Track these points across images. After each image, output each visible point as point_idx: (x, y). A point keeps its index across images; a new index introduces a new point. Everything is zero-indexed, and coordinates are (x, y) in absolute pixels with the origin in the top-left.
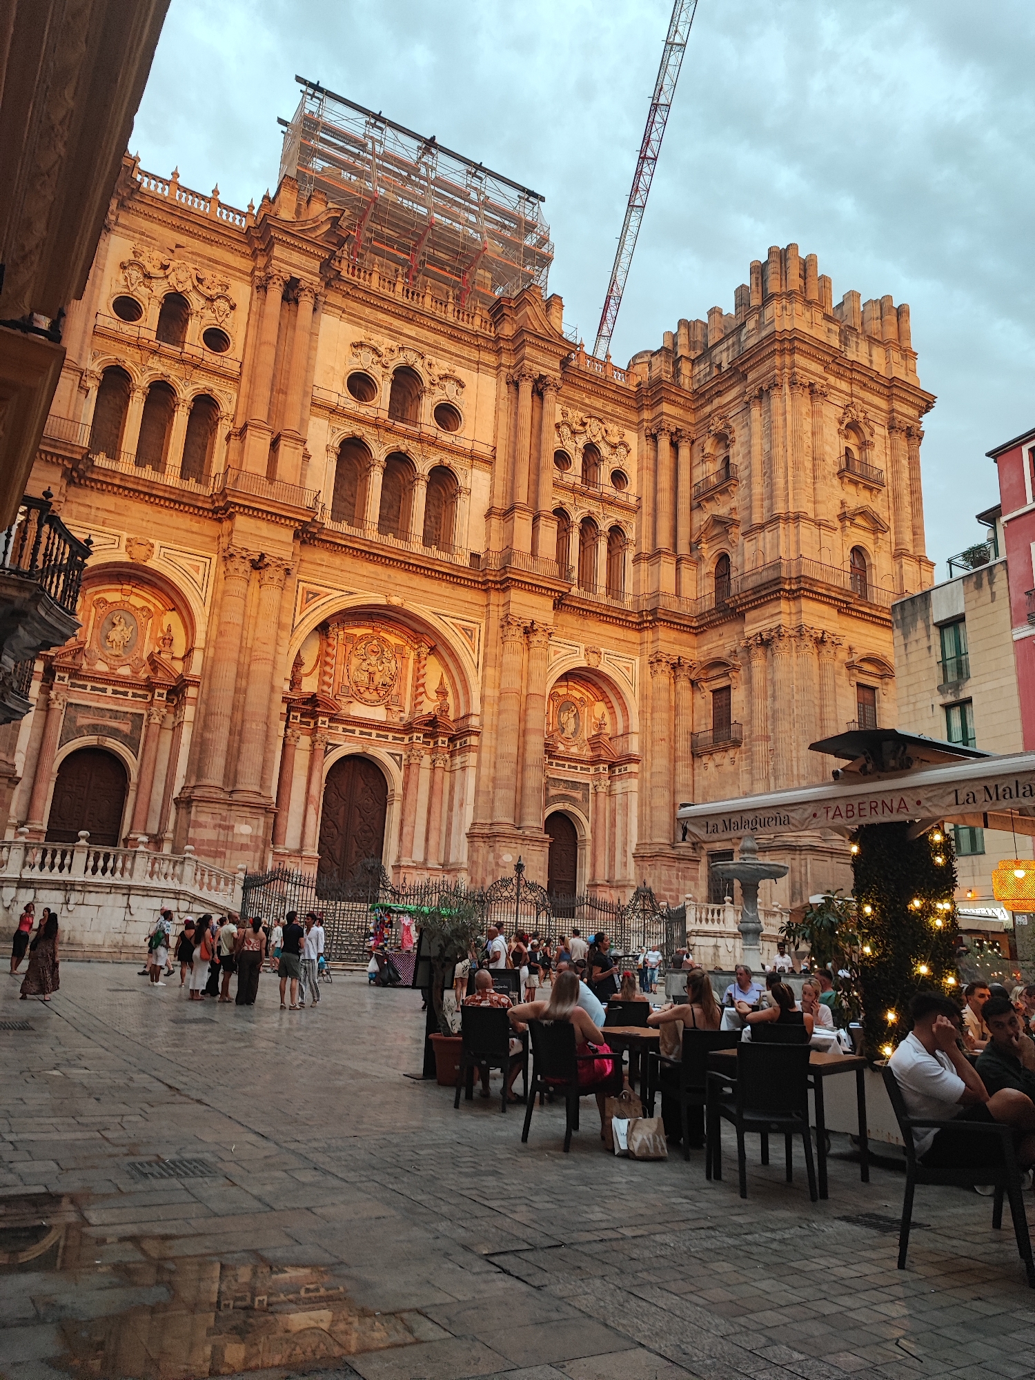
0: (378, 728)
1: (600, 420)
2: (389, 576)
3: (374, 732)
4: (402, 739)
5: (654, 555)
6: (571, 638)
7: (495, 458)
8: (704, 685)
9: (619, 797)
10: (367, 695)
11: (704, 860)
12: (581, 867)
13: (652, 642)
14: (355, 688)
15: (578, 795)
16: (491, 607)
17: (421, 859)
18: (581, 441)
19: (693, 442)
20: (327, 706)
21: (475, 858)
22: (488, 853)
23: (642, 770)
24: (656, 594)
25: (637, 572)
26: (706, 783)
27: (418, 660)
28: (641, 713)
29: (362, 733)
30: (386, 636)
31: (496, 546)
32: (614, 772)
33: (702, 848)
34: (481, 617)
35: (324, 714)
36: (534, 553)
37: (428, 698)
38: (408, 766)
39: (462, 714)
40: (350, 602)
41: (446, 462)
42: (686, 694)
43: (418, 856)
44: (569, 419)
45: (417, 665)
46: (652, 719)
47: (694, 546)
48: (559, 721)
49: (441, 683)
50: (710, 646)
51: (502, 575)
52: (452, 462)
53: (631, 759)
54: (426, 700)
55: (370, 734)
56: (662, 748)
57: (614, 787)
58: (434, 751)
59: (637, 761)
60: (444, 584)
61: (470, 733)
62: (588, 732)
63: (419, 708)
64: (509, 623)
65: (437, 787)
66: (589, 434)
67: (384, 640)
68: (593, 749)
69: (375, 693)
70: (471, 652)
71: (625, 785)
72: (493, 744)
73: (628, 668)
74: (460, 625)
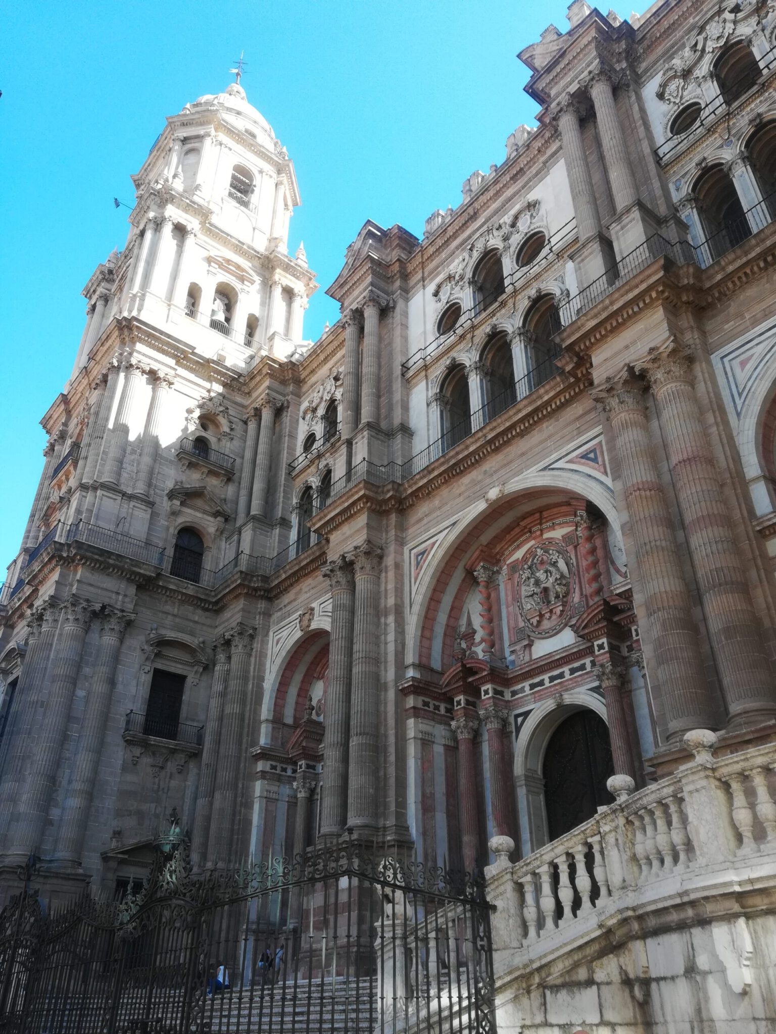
1: (719, 13)
2: (485, 471)
14: (529, 625)
18: (705, 66)
29: (552, 679)
30: (551, 534)
34: (601, 421)
35: (484, 681)
41: (535, 292)
44: (671, 73)
55: (562, 675)
67: (550, 541)
69: (553, 616)
74: (577, 457)
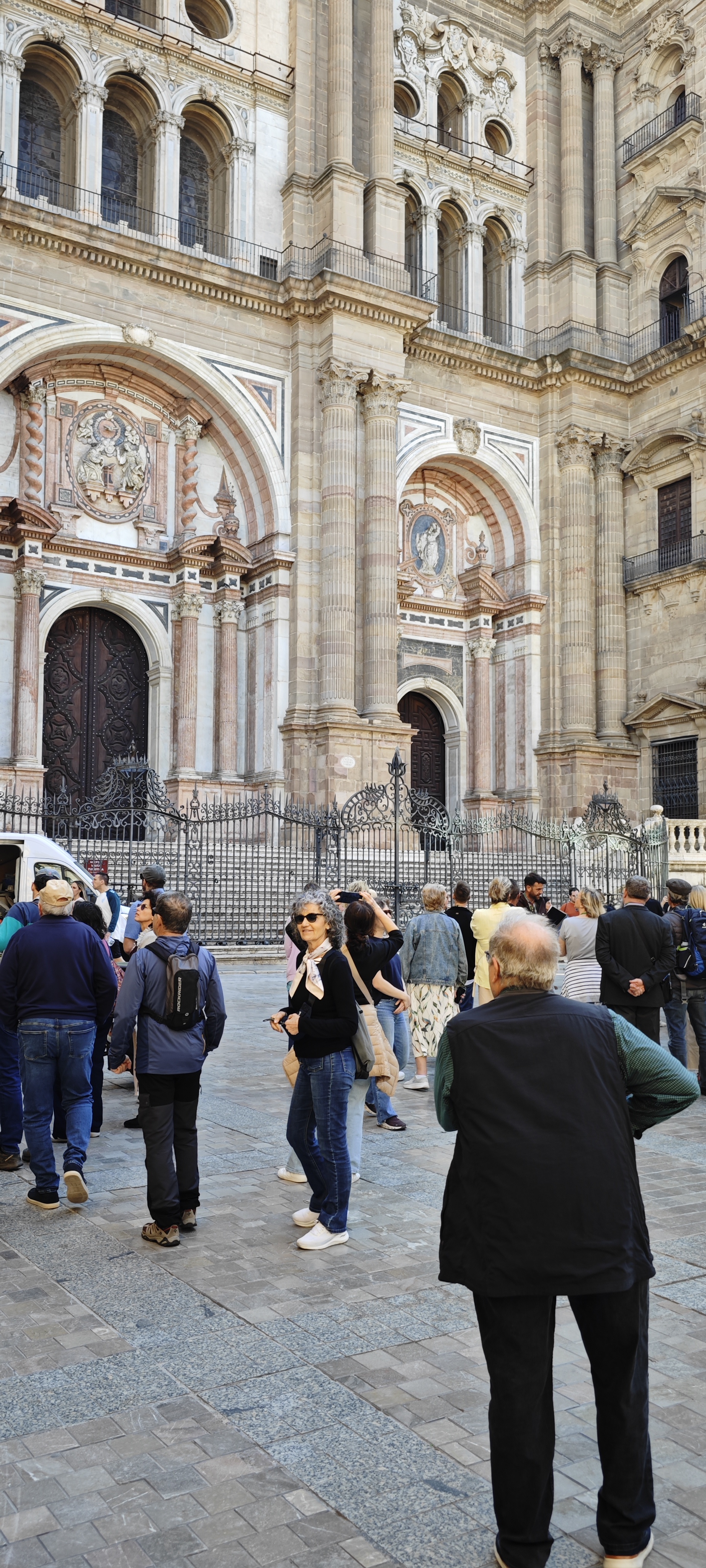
0: (125, 559)
1: (465, 29)
2: (126, 292)
3: (119, 567)
4: (166, 579)
5: (561, 263)
6: (432, 405)
7: (293, 87)
8: (644, 477)
9: (509, 665)
10: (102, 505)
11: (647, 755)
12: (453, 774)
13: (561, 411)
14: (81, 493)
15: (445, 664)
16: (301, 349)
17: (210, 769)
18: (436, 65)
19: (617, 70)
20: (36, 521)
21: (296, 765)
22: (317, 755)
23: (546, 621)
24: (567, 330)
25: (532, 294)
26: (648, 636)
27: (183, 446)
28: (544, 528)
29: (99, 569)
30: (128, 405)
31: (303, 239)
32: (500, 626)
33: (642, 736)
34: (286, 367)
35: (34, 535)
36: (368, 251)
37: (204, 511)
38: (179, 623)
39: (261, 535)
40: (59, 338)
41: (211, 94)
42: (614, 497)
43: (204, 763)
44: (412, 25)
45: (182, 454)
46: (562, 538)
47: (622, 248)
48: (414, 548)
49: (223, 486)
50: (654, 413)
51: (317, 289)
52: (222, 93)
53: (527, 604)
54: (200, 514)
55: (112, 571)
56: (581, 583)
57: (501, 650)
58: (218, 598)
59: (540, 607)
60: (219, 308)
61: (275, 564)
62: (459, 563)
63: (190, 525)
64: (332, 374)
65: (228, 656)
66: (447, 54)
67: (125, 412)
68: (467, 592)
69: (115, 503)
70: (271, 428)
71: (519, 645)
72: (315, 582)
73: (521, 457)
74: (250, 381)
